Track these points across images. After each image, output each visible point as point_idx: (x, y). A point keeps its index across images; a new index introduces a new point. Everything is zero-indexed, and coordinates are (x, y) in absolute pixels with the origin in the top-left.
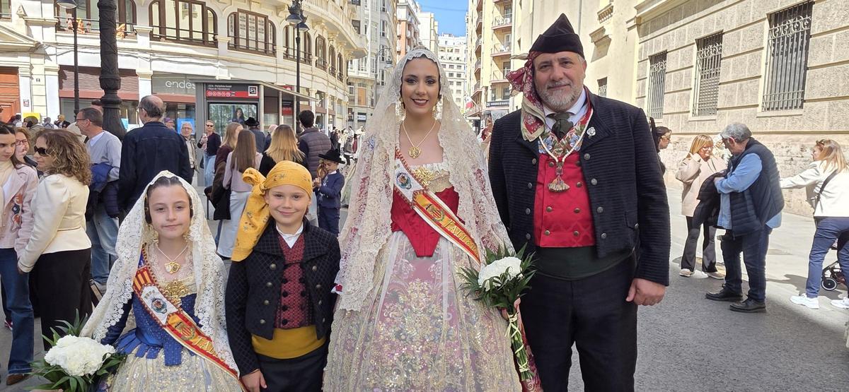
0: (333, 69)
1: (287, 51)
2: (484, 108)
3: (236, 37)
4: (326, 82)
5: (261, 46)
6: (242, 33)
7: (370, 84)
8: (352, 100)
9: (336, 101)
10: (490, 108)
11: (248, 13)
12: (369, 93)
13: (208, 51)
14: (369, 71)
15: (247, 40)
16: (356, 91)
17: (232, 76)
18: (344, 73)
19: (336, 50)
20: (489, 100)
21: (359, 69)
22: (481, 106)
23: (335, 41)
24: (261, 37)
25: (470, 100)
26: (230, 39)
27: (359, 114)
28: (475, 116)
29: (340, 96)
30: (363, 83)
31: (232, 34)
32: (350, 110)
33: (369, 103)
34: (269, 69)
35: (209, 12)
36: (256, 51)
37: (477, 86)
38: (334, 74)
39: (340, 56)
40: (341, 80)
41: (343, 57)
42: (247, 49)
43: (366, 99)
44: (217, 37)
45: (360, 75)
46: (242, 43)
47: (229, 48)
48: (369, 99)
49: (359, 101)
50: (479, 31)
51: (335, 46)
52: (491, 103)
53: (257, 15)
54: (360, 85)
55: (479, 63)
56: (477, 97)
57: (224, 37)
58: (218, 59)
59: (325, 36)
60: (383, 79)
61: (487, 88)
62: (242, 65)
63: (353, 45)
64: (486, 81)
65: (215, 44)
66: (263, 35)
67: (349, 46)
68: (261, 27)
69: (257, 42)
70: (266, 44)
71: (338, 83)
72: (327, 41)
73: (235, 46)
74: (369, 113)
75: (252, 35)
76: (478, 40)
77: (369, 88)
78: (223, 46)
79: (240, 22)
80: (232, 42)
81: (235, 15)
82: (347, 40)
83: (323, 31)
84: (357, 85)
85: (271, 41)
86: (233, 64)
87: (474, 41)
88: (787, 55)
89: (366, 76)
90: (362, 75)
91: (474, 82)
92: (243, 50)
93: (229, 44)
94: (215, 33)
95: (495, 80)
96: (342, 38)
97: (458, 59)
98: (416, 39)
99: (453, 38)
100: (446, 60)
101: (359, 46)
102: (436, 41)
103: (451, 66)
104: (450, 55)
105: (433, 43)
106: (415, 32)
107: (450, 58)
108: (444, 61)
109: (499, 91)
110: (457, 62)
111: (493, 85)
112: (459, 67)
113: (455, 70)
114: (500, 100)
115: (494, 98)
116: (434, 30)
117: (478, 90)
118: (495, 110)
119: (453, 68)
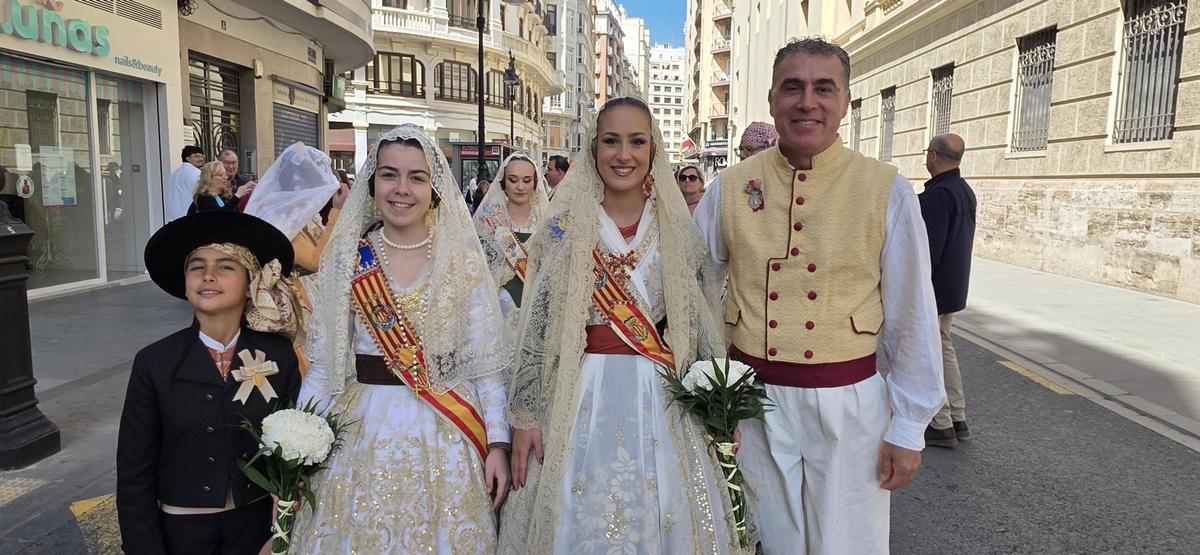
0: (529, 111)
1: (488, 99)
2: (703, 150)
3: (442, 88)
4: (523, 127)
5: (464, 95)
6: (447, 82)
7: (565, 121)
8: (545, 142)
9: (532, 146)
10: (709, 150)
11: (452, 62)
12: (563, 132)
13: (417, 102)
14: (563, 107)
15: (452, 89)
16: (549, 130)
17: (439, 125)
18: (539, 114)
19: (532, 90)
20: (709, 138)
21: (552, 105)
22: (700, 147)
23: (532, 81)
24: (464, 85)
25: (687, 138)
26: (436, 89)
28: (693, 158)
29: (536, 140)
30: (556, 120)
31: (438, 84)
32: (545, 154)
33: (564, 145)
34: (471, 117)
35: (418, 64)
36: (460, 100)
37: (695, 120)
38: (530, 118)
39: (535, 96)
40: (536, 122)
41: (538, 96)
42: (452, 99)
43: (560, 139)
44: (425, 88)
45: (553, 111)
46: (447, 92)
47: (434, 98)
48: (564, 139)
49: (552, 142)
50: (697, 51)
52: (710, 142)
53: (460, 64)
54: (552, 123)
55: (697, 92)
56: (695, 134)
57: (431, 89)
58: (425, 110)
60: (579, 114)
61: (706, 124)
62: (448, 115)
63: (548, 81)
64: (705, 115)
65: (423, 95)
66: (466, 83)
67: (545, 83)
68: (465, 75)
69: (460, 90)
70: (468, 92)
71: (535, 126)
72: (524, 83)
73: (440, 97)
75: (456, 84)
76: (696, 65)
78: (430, 96)
79: (446, 72)
80: (438, 92)
81: (441, 65)
82: (543, 78)
84: (549, 124)
85: (473, 89)
86: (438, 114)
87: (693, 63)
88: (1150, 60)
89: (560, 112)
90: (556, 111)
91: (692, 115)
92: (447, 100)
93: (435, 94)
94: (423, 84)
96: (538, 75)
97: (677, 78)
98: (620, 56)
99: (670, 49)
100: (660, 81)
101: (556, 83)
102: (647, 56)
103: (668, 89)
104: (666, 72)
105: (642, 59)
106: (618, 48)
107: (666, 77)
108: (657, 81)
109: (720, 129)
110: (676, 82)
111: (713, 121)
112: (678, 89)
113: (673, 94)
114: (721, 139)
115: (714, 137)
116: (644, 42)
117: (697, 126)
118: (715, 151)
119: (670, 91)
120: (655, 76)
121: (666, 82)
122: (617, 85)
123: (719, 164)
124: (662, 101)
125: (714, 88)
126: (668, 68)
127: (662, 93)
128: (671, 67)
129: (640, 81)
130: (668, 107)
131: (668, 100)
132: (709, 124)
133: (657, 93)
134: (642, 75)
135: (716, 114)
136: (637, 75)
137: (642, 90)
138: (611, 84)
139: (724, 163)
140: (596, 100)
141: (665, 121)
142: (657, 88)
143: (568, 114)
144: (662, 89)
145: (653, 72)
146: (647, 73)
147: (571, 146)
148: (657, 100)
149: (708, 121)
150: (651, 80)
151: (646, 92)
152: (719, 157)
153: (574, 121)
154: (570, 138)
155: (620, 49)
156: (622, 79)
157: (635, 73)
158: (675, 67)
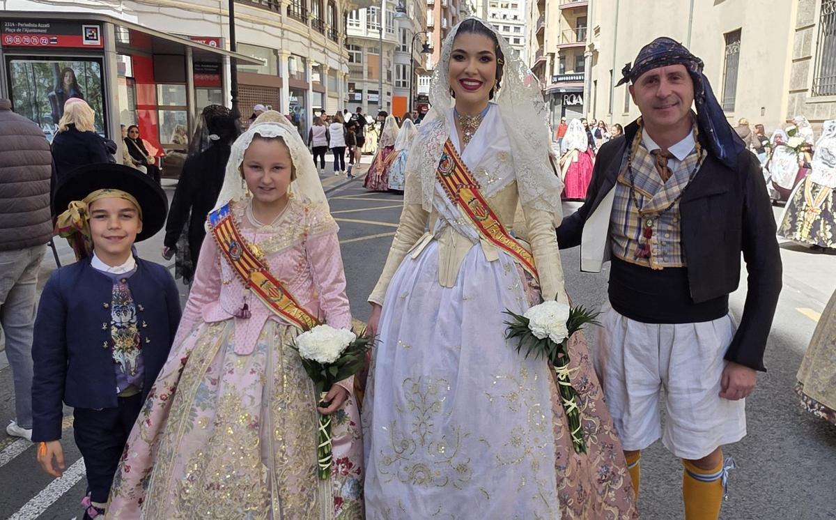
2: (549, 85)
7: (386, 49)
8: (358, 72)
10: (557, 85)
16: (365, 59)
20: (556, 72)
21: (368, 27)
22: (546, 82)
27: (370, 92)
30: (377, 46)
33: (385, 76)
37: (540, 53)
45: (371, 35)
48: (384, 70)
49: (370, 73)
52: (558, 76)
54: (370, 50)
55: (542, 19)
56: (539, 69)
60: (404, 42)
61: (553, 55)
64: (552, 45)
74: (384, 92)
77: (384, 54)
84: (366, 50)
89: (379, 36)
90: (374, 36)
91: (536, 46)
95: (565, 44)
97: (516, 17)
100: (498, 20)
104: (505, 11)
107: (505, 16)
109: (570, 59)
110: (515, 22)
111: (562, 51)
112: (517, 29)
114: (572, 72)
115: (563, 70)
117: (541, 58)
118: (563, 87)
119: (509, 30)
120: (494, 15)
122: (453, 18)
123: (569, 103)
125: (565, 11)
126: (507, 7)
128: (510, 6)
132: (557, 55)
135: (565, 42)
136: (475, 11)
138: (446, 15)
139: (575, 102)
140: (429, 34)
145: (491, 10)
147: (394, 79)
149: (556, 51)
152: (569, 94)
153: (398, 49)
154: (393, 69)
156: (458, 13)
157: (473, 7)
158: (515, 6)
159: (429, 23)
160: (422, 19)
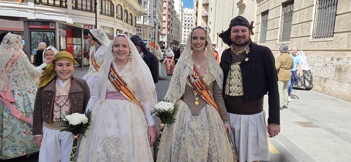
0: (127, 20)
1: (102, 11)
3: (76, 4)
4: (123, 26)
5: (89, 8)
6: (79, 2)
7: (149, 28)
12: (148, 31)
13: (62, 10)
14: (148, 22)
15: (82, 5)
18: (134, 22)
19: (129, 12)
23: (127, 7)
26: (73, 4)
31: (74, 2)
33: (148, 36)
34: (92, 18)
36: (86, 10)
38: (127, 22)
39: (131, 14)
41: (133, 15)
42: (82, 9)
43: (147, 34)
44: (67, 3)
46: (79, 6)
47: (73, 8)
49: (144, 35)
51: (127, 9)
54: (144, 28)
57: (70, 4)
58: (67, 14)
59: (122, 4)
62: (79, 17)
63: (137, 10)
65: (66, 6)
66: (90, 3)
67: (135, 10)
69: (87, 6)
70: (91, 7)
71: (130, 26)
72: (123, 7)
73: (76, 8)
74: (148, 40)
75: (84, 3)
77: (148, 29)
80: (74, 6)
82: (133, 7)
83: (120, 2)
85: (93, 6)
86: (74, 16)
89: (147, 24)
90: (145, 24)
92: (79, 10)
93: (72, 7)
94: (66, 1)
96: (131, 6)
97: (191, 18)
98: (173, 9)
99: (190, 9)
100: (187, 19)
101: (140, 10)
102: (182, 11)
103: (189, 21)
104: (188, 16)
105: (181, 11)
106: (172, 7)
107: (188, 18)
108: (186, 19)
113: (190, 23)
116: (181, 6)
119: (189, 22)
120: (185, 17)
121: (188, 19)
124: (187, 25)
126: (189, 15)
127: (187, 23)
128: (190, 15)
129: (180, 18)
130: (189, 27)
131: (189, 25)
133: (186, 23)
134: (180, 16)
136: (179, 16)
137: (180, 21)
140: (164, 23)
141: (188, 31)
142: (186, 21)
143: (150, 25)
144: (187, 21)
146: (182, 16)
147: (151, 36)
148: (185, 25)
150: (183, 19)
151: (182, 22)
153: (153, 28)
154: (151, 34)
155: (173, 7)
156: (173, 17)
157: (178, 15)
158: (191, 15)
159: (164, 20)
160: (161, 19)
